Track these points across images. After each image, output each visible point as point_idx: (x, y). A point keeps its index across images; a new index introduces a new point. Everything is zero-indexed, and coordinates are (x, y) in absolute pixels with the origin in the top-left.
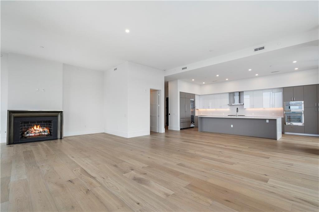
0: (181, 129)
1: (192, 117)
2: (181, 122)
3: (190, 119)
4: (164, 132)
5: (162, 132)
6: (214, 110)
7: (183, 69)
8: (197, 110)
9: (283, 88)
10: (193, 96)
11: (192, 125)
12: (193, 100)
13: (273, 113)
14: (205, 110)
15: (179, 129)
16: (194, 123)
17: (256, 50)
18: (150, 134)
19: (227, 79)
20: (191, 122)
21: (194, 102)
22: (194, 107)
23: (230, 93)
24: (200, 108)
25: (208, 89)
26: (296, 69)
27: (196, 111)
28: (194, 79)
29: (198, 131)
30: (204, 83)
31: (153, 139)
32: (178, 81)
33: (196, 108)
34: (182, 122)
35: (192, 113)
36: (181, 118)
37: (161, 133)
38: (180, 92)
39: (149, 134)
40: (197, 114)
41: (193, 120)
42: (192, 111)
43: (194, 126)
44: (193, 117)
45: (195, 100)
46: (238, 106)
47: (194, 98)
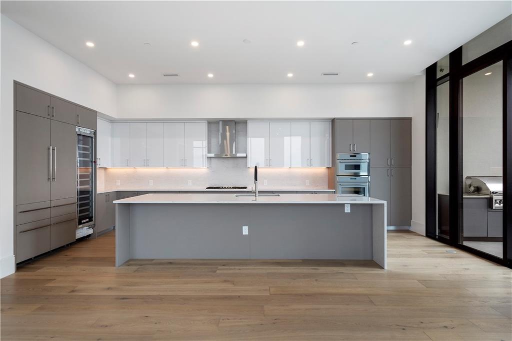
1: (81, 199)
2: (20, 232)
3: (75, 209)
6: (161, 170)
8: (103, 171)
9: (333, 121)
10: (90, 116)
11: (83, 231)
12: (86, 131)
13: (307, 181)
14: (129, 170)
16: (91, 219)
20: (77, 221)
21: (89, 142)
22: (90, 160)
24: (113, 165)
27: (100, 176)
30: (132, 76)
33: (101, 163)
35: (82, 183)
40: (102, 187)
41: (88, 210)
42: (81, 177)
43: (91, 231)
44: (86, 198)
45: (95, 133)
46: (231, 162)
47: (94, 126)
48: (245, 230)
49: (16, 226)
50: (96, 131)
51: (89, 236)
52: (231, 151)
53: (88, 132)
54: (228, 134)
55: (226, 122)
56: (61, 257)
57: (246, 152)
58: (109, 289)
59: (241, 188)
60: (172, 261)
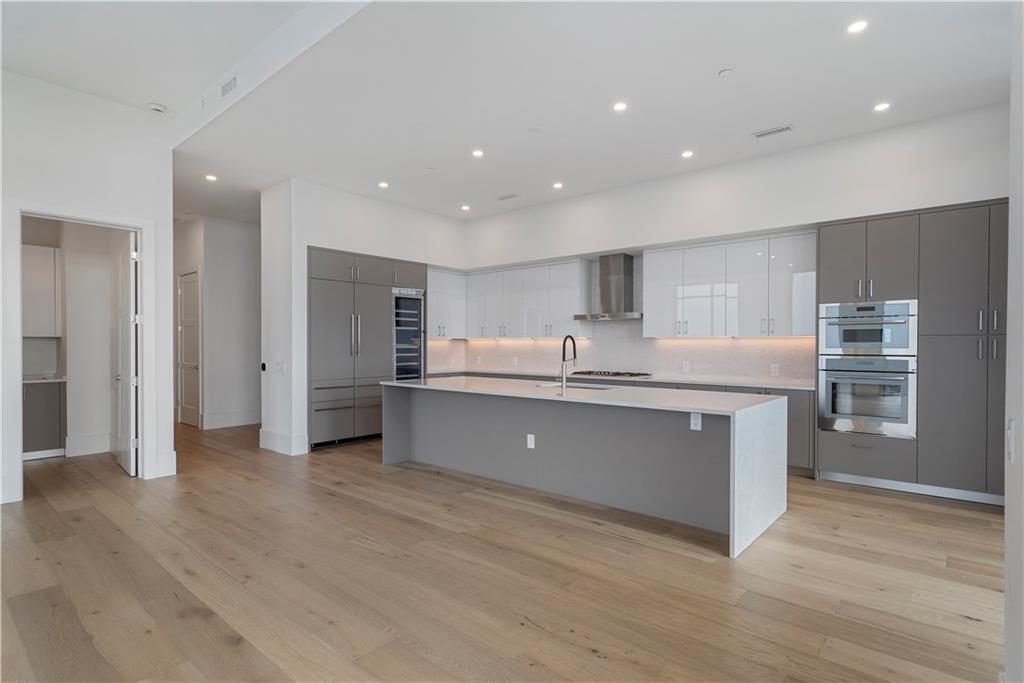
2: (315, 410)
6: (525, 342)
7: (225, 89)
8: (460, 345)
9: (820, 228)
12: (411, 292)
38: (311, 249)
42: (398, 351)
45: (425, 295)
47: (423, 284)
48: (531, 441)
49: (310, 403)
50: (426, 290)
53: (414, 293)
55: (610, 258)
56: (363, 447)
57: (641, 309)
58: (339, 483)
59: (632, 375)
60: (441, 471)
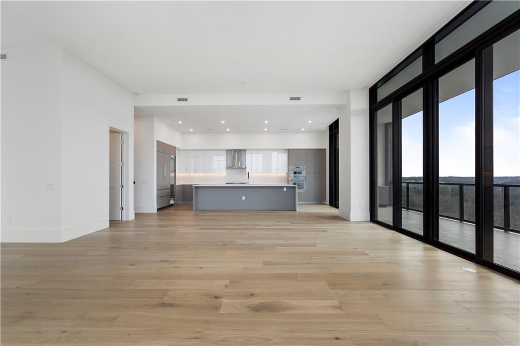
0: (158, 210)
2: (158, 197)
3: (170, 191)
4: (134, 218)
5: (130, 219)
6: (203, 175)
7: (179, 100)
9: (288, 150)
10: (174, 150)
11: (172, 202)
12: (173, 156)
13: (276, 180)
14: (186, 175)
15: (156, 211)
16: (174, 197)
17: (292, 99)
18: (110, 226)
19: (228, 130)
20: (170, 196)
22: (174, 170)
23: (227, 150)
25: (195, 141)
26: (303, 129)
28: (181, 121)
29: (192, 210)
30: (191, 130)
31: (137, 235)
32: (155, 119)
34: (160, 197)
35: (171, 180)
36: (158, 190)
37: (127, 222)
38: (157, 141)
39: (107, 225)
40: (178, 183)
41: (173, 192)
42: (171, 177)
44: (172, 186)
45: (175, 157)
46: (238, 170)
47: (175, 154)
48: (244, 198)
51: (172, 204)
52: (238, 165)
54: (236, 156)
55: (235, 151)
57: (245, 165)
